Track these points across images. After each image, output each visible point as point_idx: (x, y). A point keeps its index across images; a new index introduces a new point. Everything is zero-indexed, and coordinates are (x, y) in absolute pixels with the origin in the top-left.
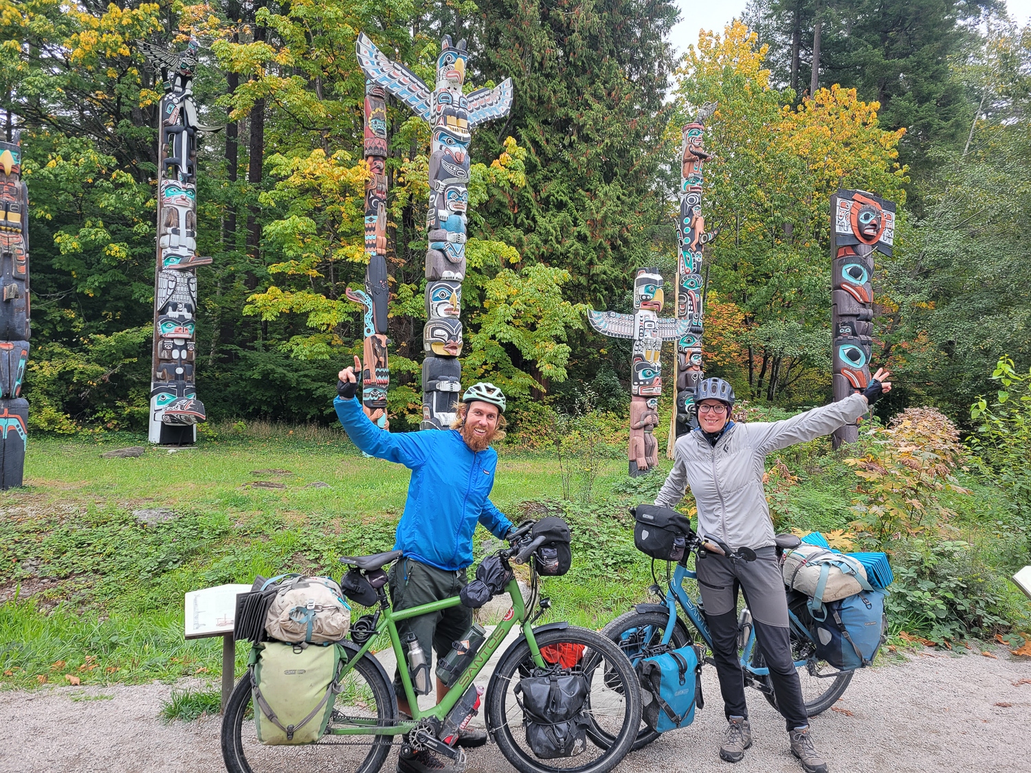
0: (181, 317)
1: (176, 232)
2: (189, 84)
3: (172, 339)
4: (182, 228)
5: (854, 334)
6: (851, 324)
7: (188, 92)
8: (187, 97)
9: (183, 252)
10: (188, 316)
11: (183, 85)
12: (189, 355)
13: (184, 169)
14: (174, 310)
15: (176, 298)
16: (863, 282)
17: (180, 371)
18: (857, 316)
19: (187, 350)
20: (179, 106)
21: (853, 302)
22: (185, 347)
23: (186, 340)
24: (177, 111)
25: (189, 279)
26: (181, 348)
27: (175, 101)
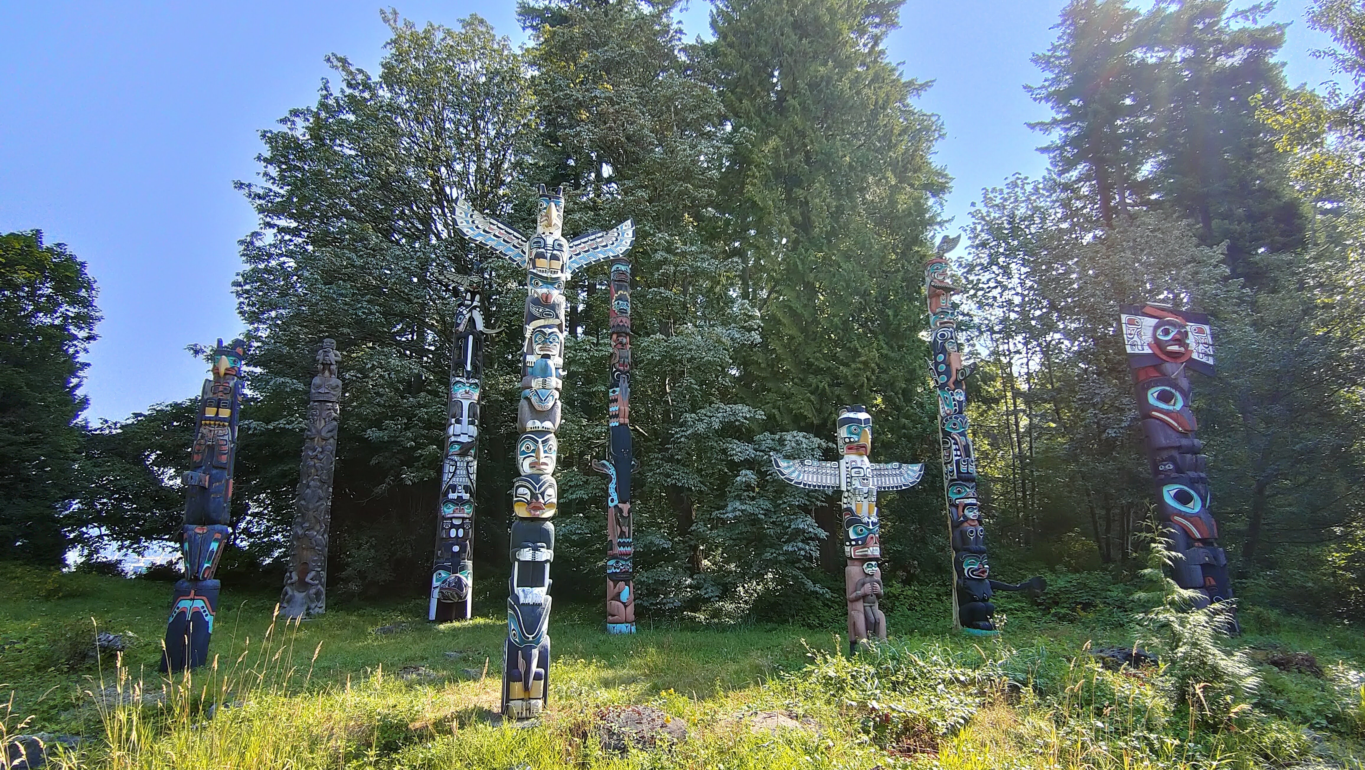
0: (460, 498)
1: (458, 422)
3: (451, 518)
4: (465, 419)
5: (1178, 470)
6: (1172, 459)
7: (475, 304)
8: (475, 307)
9: (464, 439)
10: (467, 496)
11: (472, 300)
12: (466, 533)
13: (469, 368)
14: (454, 492)
15: (455, 481)
16: (1179, 406)
17: (456, 549)
18: (1179, 448)
19: (464, 529)
20: (467, 316)
21: (1170, 432)
22: (461, 526)
23: (464, 519)
24: (465, 321)
25: (468, 463)
26: (457, 527)
27: (465, 312)
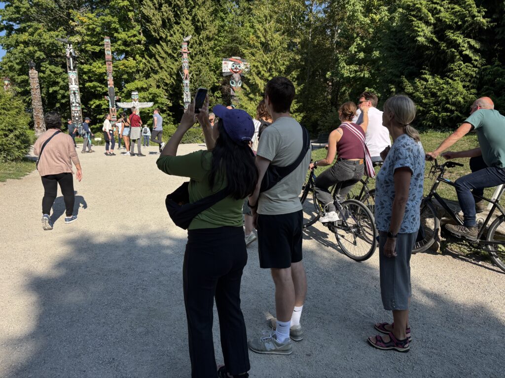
1: (71, 84)
2: (71, 45)
3: (74, 111)
4: (74, 83)
7: (71, 48)
9: (74, 89)
11: (70, 46)
12: (79, 115)
13: (72, 68)
14: (74, 104)
15: (74, 101)
17: (77, 119)
20: (69, 52)
